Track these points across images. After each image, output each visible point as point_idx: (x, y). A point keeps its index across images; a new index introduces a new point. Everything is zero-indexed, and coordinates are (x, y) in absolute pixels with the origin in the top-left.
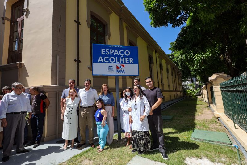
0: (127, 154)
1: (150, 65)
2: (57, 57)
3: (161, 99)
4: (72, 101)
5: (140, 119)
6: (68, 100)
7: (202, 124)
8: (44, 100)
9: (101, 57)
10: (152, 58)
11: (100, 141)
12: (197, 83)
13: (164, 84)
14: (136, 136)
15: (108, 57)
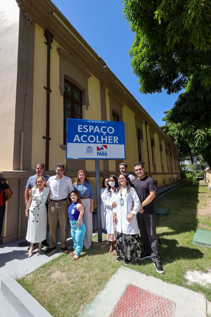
0: (110, 263)
1: (139, 140)
2: (21, 134)
3: (154, 193)
4: (40, 193)
5: (126, 218)
6: (35, 191)
7: (207, 221)
8: (4, 190)
9: (77, 136)
10: (142, 131)
11: (75, 244)
12: (199, 163)
13: (156, 165)
14: (122, 240)
15: (86, 136)
